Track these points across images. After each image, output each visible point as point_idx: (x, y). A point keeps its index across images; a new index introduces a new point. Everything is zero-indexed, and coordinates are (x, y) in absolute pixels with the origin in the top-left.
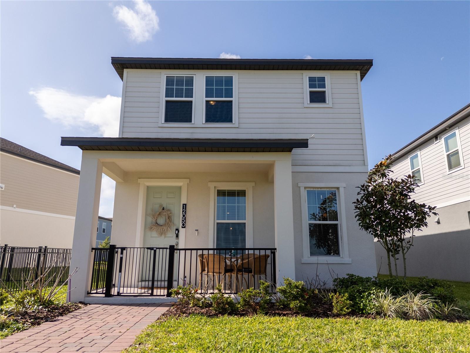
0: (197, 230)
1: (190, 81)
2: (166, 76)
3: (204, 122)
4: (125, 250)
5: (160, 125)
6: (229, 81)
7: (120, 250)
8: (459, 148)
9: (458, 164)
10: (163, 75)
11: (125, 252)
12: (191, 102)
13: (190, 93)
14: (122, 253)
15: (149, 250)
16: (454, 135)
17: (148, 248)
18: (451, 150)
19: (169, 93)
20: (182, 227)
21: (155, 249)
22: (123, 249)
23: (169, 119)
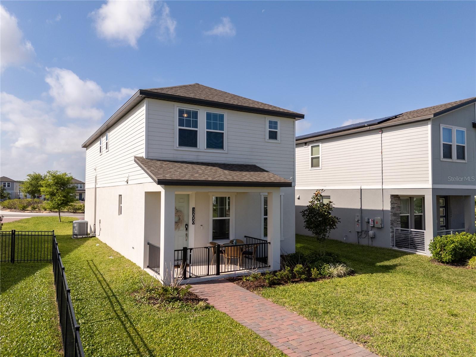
0: (202, 225)
1: (195, 114)
2: (178, 108)
3: (206, 148)
4: (192, 250)
5: (175, 148)
6: (222, 117)
7: (189, 250)
8: (320, 156)
9: (318, 165)
10: (177, 107)
11: (192, 251)
12: (196, 131)
13: (196, 125)
14: (190, 252)
15: (206, 249)
16: (318, 146)
17: (205, 248)
18: (314, 155)
19: (181, 123)
20: (193, 224)
21: (209, 248)
22: (191, 249)
23: (181, 144)
